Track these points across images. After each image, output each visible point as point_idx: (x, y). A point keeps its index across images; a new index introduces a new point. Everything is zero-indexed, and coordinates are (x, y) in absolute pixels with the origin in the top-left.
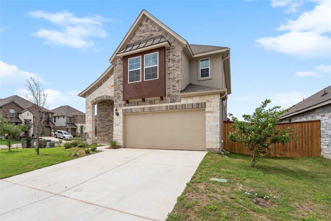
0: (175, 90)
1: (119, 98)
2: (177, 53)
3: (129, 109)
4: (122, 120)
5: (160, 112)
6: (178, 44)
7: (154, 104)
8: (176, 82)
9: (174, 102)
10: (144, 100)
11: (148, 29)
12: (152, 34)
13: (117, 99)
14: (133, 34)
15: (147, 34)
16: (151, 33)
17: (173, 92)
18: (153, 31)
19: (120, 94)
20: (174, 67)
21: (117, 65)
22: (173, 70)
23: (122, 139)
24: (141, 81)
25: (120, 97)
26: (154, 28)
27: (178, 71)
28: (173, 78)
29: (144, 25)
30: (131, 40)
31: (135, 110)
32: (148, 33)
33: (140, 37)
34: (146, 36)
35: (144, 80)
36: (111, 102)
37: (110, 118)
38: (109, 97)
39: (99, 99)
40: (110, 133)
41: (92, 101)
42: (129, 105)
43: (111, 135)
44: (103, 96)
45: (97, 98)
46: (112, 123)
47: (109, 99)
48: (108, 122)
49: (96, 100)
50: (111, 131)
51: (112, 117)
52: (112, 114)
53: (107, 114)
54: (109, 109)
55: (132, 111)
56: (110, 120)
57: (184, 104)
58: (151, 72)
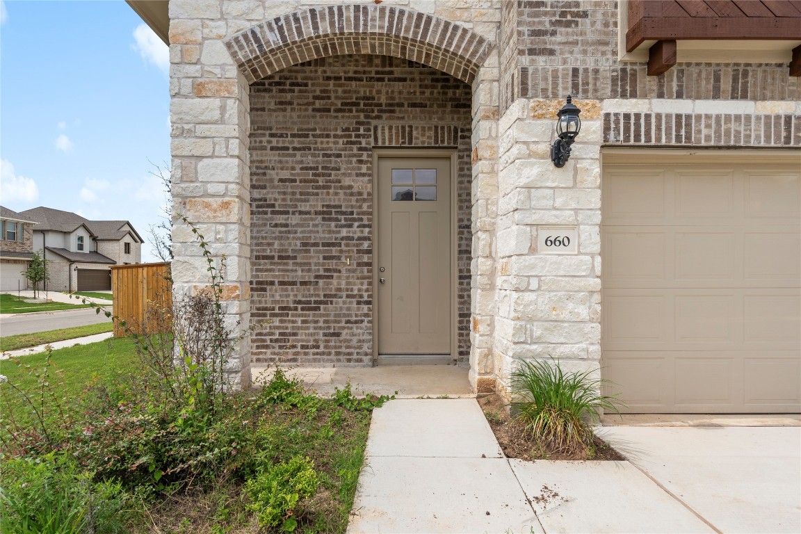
1: (568, 24)
3: (659, 116)
4: (595, 199)
13: (548, 27)
23: (596, 349)
25: (577, 15)
31: (718, 132)
36: (345, 92)
37: (340, 199)
38: (417, 26)
39: (316, 27)
40: (335, 296)
41: (245, 36)
42: (661, 86)
43: (348, 309)
44: (357, 8)
45: (297, 20)
46: (356, 231)
47: (416, 33)
48: (324, 219)
49: (280, 29)
50: (348, 283)
51: (350, 187)
52: (353, 169)
53: (311, 168)
54: (328, 136)
55: (688, 138)
56: (335, 207)
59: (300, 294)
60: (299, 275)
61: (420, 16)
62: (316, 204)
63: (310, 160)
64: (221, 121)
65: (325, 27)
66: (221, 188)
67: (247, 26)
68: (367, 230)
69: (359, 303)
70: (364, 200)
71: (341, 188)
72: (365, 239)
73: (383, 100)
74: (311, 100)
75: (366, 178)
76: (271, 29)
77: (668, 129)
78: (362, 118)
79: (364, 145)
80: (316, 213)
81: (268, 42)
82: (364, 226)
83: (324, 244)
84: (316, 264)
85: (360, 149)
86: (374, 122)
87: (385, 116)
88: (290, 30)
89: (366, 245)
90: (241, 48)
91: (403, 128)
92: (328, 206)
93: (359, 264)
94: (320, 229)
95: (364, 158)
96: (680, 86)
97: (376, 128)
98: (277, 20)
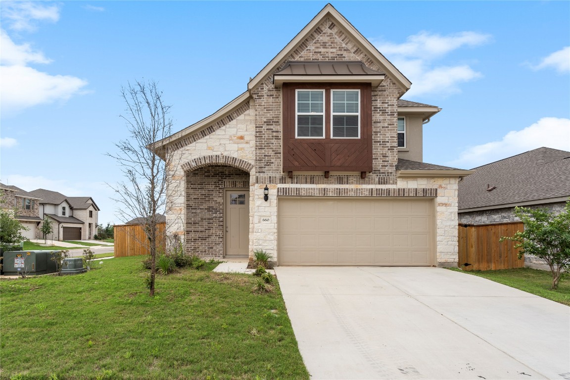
0: (386, 164)
1: (268, 165)
2: (391, 100)
3: (291, 188)
4: (275, 209)
5: (358, 199)
6: (392, 85)
7: (347, 184)
8: (388, 149)
9: (385, 182)
10: (326, 175)
11: (334, 43)
12: (342, 55)
13: (263, 166)
14: (303, 44)
15: (331, 53)
16: (339, 53)
17: (382, 166)
18: (344, 50)
19: (270, 156)
20: (384, 122)
21: (263, 96)
22: (383, 127)
23: (276, 247)
24: (324, 137)
25: (271, 163)
26: (346, 44)
27: (391, 130)
28: (383, 142)
29: (325, 33)
30: (296, 54)
31: (307, 192)
32: (334, 50)
33: (315, 52)
34: (330, 55)
35: (332, 137)
36: (214, 170)
37: (213, 204)
38: (233, 161)
40: (211, 236)
41: (186, 164)
42: (292, 180)
43: (216, 240)
44: (216, 156)
46: (218, 215)
47: (232, 163)
48: (208, 211)
49: (196, 162)
50: (215, 232)
51: (216, 201)
52: (218, 195)
53: (204, 195)
54: (209, 184)
55: (299, 194)
56: (212, 207)
57: (403, 188)
58: (345, 124)
59: (200, 235)
60: (200, 229)
61: (233, 158)
62: (205, 206)
63: (203, 192)
66: (179, 205)
68: (222, 214)
69: (219, 238)
70: (221, 205)
71: (213, 201)
72: (221, 217)
73: (227, 173)
74: (204, 173)
75: (221, 198)
77: (294, 191)
78: (220, 179)
79: (221, 187)
80: (205, 209)
82: (221, 213)
83: (208, 219)
84: (205, 225)
85: (219, 189)
86: (224, 180)
87: (227, 178)
89: (221, 219)
91: (233, 182)
92: (209, 207)
93: (219, 225)
94: (207, 214)
95: (221, 191)
96: (297, 181)
97: (224, 182)
98: (195, 159)
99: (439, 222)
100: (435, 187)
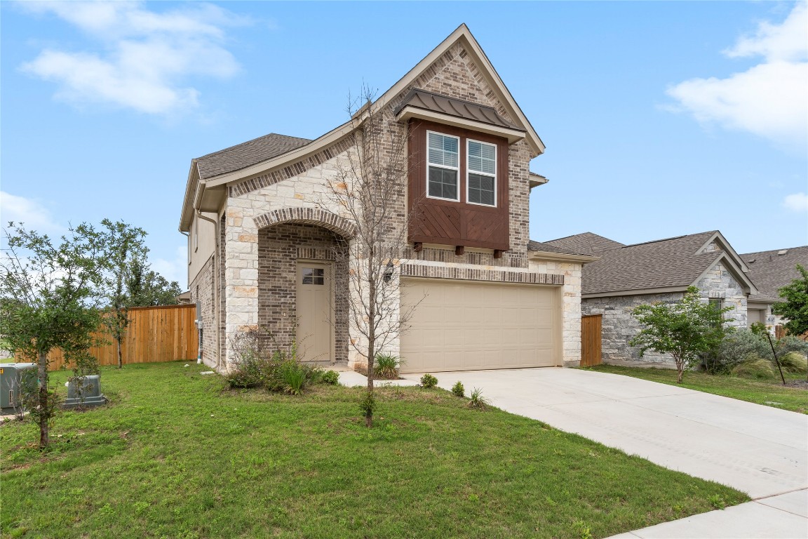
0: (518, 242)
2: (523, 164)
3: (417, 266)
4: (398, 294)
5: (490, 284)
6: (524, 145)
7: (479, 264)
8: (521, 224)
9: (517, 265)
10: (459, 250)
11: (466, 77)
12: (474, 95)
14: (431, 70)
15: (463, 89)
16: (471, 91)
17: (515, 244)
18: (477, 89)
19: (391, 218)
20: (517, 190)
21: (382, 131)
22: (516, 196)
23: (399, 348)
24: (458, 200)
25: (392, 228)
26: (479, 82)
27: (523, 200)
28: (516, 214)
29: (455, 61)
30: (424, 81)
31: (435, 272)
32: (465, 86)
33: (444, 84)
34: (461, 92)
35: (467, 202)
36: (283, 230)
37: (280, 283)
38: (332, 219)
39: (292, 216)
40: (278, 332)
41: (262, 217)
42: (418, 256)
43: (285, 338)
44: (308, 209)
45: (284, 212)
46: (288, 300)
47: (331, 222)
48: (272, 293)
49: (277, 215)
50: (284, 326)
51: (286, 277)
52: (287, 268)
53: (266, 267)
54: (275, 251)
55: (426, 274)
56: (278, 287)
57: (534, 272)
58: (480, 186)
61: (333, 215)
64: (251, 253)
65: (295, 217)
66: (251, 282)
67: (263, 213)
68: (294, 299)
69: (289, 335)
70: (293, 284)
71: (281, 278)
72: (293, 303)
73: (302, 235)
74: (266, 233)
75: (293, 274)
76: (273, 215)
77: (420, 270)
78: (292, 244)
79: (292, 257)
80: (269, 290)
81: (271, 220)
82: (293, 297)
83: (273, 306)
84: (268, 316)
85: (291, 259)
86: (297, 246)
87: (302, 243)
88: (281, 216)
89: (293, 306)
90: (260, 221)
91: (311, 250)
92: (275, 287)
93: (290, 316)
94: (271, 298)
95: (293, 263)
96: (424, 256)
97: (298, 249)
98: (276, 211)
99: (565, 314)
100: (562, 274)
